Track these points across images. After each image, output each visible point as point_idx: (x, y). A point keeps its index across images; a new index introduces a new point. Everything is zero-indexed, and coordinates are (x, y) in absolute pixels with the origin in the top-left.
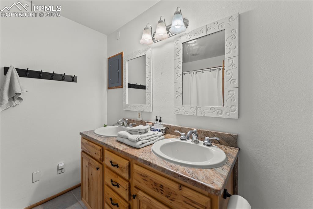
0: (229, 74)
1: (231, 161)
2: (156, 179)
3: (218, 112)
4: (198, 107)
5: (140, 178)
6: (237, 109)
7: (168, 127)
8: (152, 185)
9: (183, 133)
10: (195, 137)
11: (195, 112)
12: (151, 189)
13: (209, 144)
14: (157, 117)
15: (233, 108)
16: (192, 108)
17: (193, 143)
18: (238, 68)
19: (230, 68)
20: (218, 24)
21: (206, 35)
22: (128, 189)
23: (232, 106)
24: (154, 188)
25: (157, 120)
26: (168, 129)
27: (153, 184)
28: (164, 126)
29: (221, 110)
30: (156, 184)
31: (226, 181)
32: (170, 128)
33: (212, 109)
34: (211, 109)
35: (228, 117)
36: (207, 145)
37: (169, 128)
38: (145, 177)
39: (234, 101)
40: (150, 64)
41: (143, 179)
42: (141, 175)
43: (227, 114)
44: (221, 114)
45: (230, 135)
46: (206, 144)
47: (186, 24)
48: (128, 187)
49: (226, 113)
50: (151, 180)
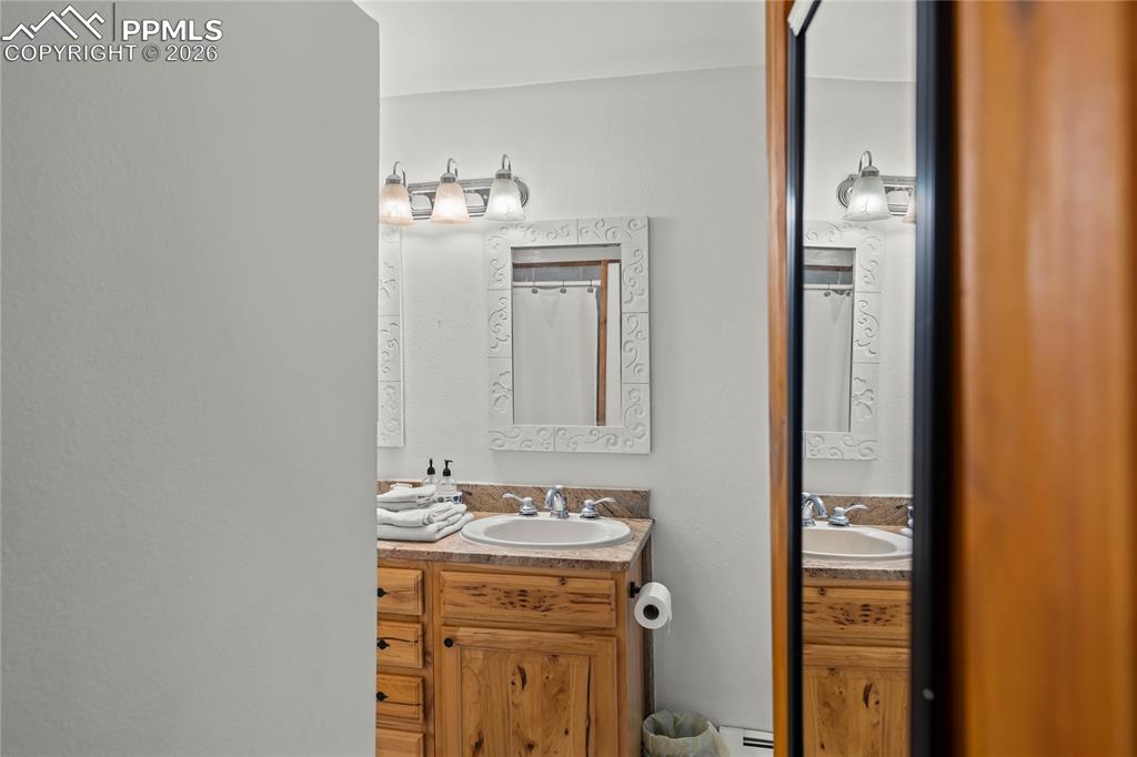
0: (631, 350)
1: (641, 536)
2: (508, 584)
3: (608, 440)
4: (560, 429)
5: (462, 597)
6: (648, 432)
7: (470, 490)
8: (499, 599)
9: (528, 499)
10: (559, 504)
11: (551, 440)
12: (496, 607)
13: (592, 514)
14: (431, 462)
15: (640, 428)
16: (544, 432)
17: (554, 519)
18: (647, 340)
19: (632, 337)
20: (605, 228)
21: (575, 243)
22: (420, 639)
23: (638, 424)
24: (503, 604)
25: (431, 471)
26: (468, 497)
27: (502, 595)
28: (459, 487)
29: (615, 435)
30: (507, 594)
31: (635, 554)
32: (474, 492)
33: (594, 432)
34: (591, 433)
35: (628, 450)
36: (589, 517)
37: (471, 494)
38: (477, 591)
39: (641, 413)
40: (394, 287)
41: (474, 595)
42: (467, 588)
43: (629, 443)
44: (615, 444)
45: (635, 492)
46: (587, 515)
47: (524, 197)
48: (420, 633)
49: (627, 440)
50: (495, 589)
